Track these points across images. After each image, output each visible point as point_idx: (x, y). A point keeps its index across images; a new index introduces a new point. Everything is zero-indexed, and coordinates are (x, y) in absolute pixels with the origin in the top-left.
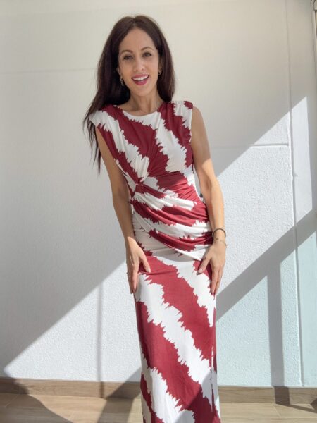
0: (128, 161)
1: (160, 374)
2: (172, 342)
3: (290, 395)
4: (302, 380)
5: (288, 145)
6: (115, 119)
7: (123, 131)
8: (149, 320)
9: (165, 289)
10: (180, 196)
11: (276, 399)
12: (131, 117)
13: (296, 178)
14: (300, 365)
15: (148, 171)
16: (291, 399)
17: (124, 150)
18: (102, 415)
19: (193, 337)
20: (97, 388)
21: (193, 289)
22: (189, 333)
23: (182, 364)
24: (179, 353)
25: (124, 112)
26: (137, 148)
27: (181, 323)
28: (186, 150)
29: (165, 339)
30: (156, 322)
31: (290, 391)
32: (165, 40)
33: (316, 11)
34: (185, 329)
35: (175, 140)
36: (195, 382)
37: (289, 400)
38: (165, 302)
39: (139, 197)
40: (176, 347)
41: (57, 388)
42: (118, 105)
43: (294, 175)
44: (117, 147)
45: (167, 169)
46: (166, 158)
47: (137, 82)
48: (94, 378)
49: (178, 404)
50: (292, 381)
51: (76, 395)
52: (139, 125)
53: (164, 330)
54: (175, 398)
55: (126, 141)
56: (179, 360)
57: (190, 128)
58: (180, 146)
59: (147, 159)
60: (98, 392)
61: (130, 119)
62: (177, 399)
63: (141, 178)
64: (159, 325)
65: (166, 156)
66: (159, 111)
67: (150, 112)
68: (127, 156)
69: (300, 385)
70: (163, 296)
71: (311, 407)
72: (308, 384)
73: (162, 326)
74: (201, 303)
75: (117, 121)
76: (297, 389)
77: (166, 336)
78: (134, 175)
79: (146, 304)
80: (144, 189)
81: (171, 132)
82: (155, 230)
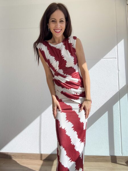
0: (51, 63)
1: (64, 148)
2: (69, 136)
3: (117, 159)
4: (122, 153)
5: (116, 58)
6: (46, 46)
7: (49, 51)
8: (60, 127)
9: (67, 115)
10: (73, 77)
11: (111, 161)
12: (52, 45)
13: (119, 72)
14: (121, 147)
15: (59, 67)
16: (117, 160)
17: (49, 59)
18: (41, 167)
19: (77, 134)
20: (39, 156)
21: (78, 115)
22: (76, 132)
23: (72, 144)
24: (71, 140)
25: (49, 43)
26: (54, 58)
27: (73, 129)
28: (74, 58)
29: (66, 134)
30: (63, 128)
31: (117, 157)
32: (69, 15)
33: (127, 4)
34: (74, 131)
35: (69, 54)
36: (77, 151)
37: (116, 161)
38: (67, 120)
39: (56, 77)
40: (70, 138)
41: (23, 156)
42: (47, 40)
43: (118, 70)
44: (47, 57)
45: (66, 66)
46: (65, 62)
47: (56, 32)
48: (38, 152)
49: (70, 160)
50: (118, 153)
51: (31, 159)
52: (55, 48)
53: (66, 131)
54: (69, 157)
55: (50, 55)
56: (71, 143)
57: (75, 48)
58: (71, 56)
59: (58, 62)
60: (39, 158)
61: (51, 46)
62: (70, 158)
63: (56, 70)
64: (64, 129)
65: (66, 61)
66: (63, 42)
67: (59, 43)
68: (50, 61)
69: (121, 155)
70: (66, 118)
71: (125, 164)
72: (124, 154)
73: (65, 129)
74: (81, 121)
75: (46, 47)
76: (119, 157)
77: (67, 133)
78: (53, 69)
79: (59, 120)
80: (58, 74)
81: (68, 51)
82: (63, 91)
